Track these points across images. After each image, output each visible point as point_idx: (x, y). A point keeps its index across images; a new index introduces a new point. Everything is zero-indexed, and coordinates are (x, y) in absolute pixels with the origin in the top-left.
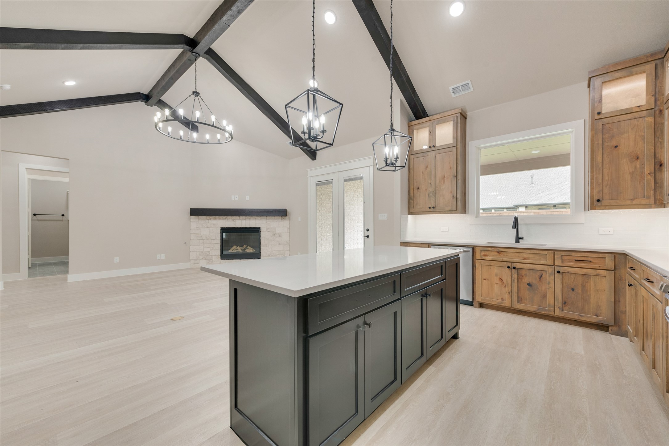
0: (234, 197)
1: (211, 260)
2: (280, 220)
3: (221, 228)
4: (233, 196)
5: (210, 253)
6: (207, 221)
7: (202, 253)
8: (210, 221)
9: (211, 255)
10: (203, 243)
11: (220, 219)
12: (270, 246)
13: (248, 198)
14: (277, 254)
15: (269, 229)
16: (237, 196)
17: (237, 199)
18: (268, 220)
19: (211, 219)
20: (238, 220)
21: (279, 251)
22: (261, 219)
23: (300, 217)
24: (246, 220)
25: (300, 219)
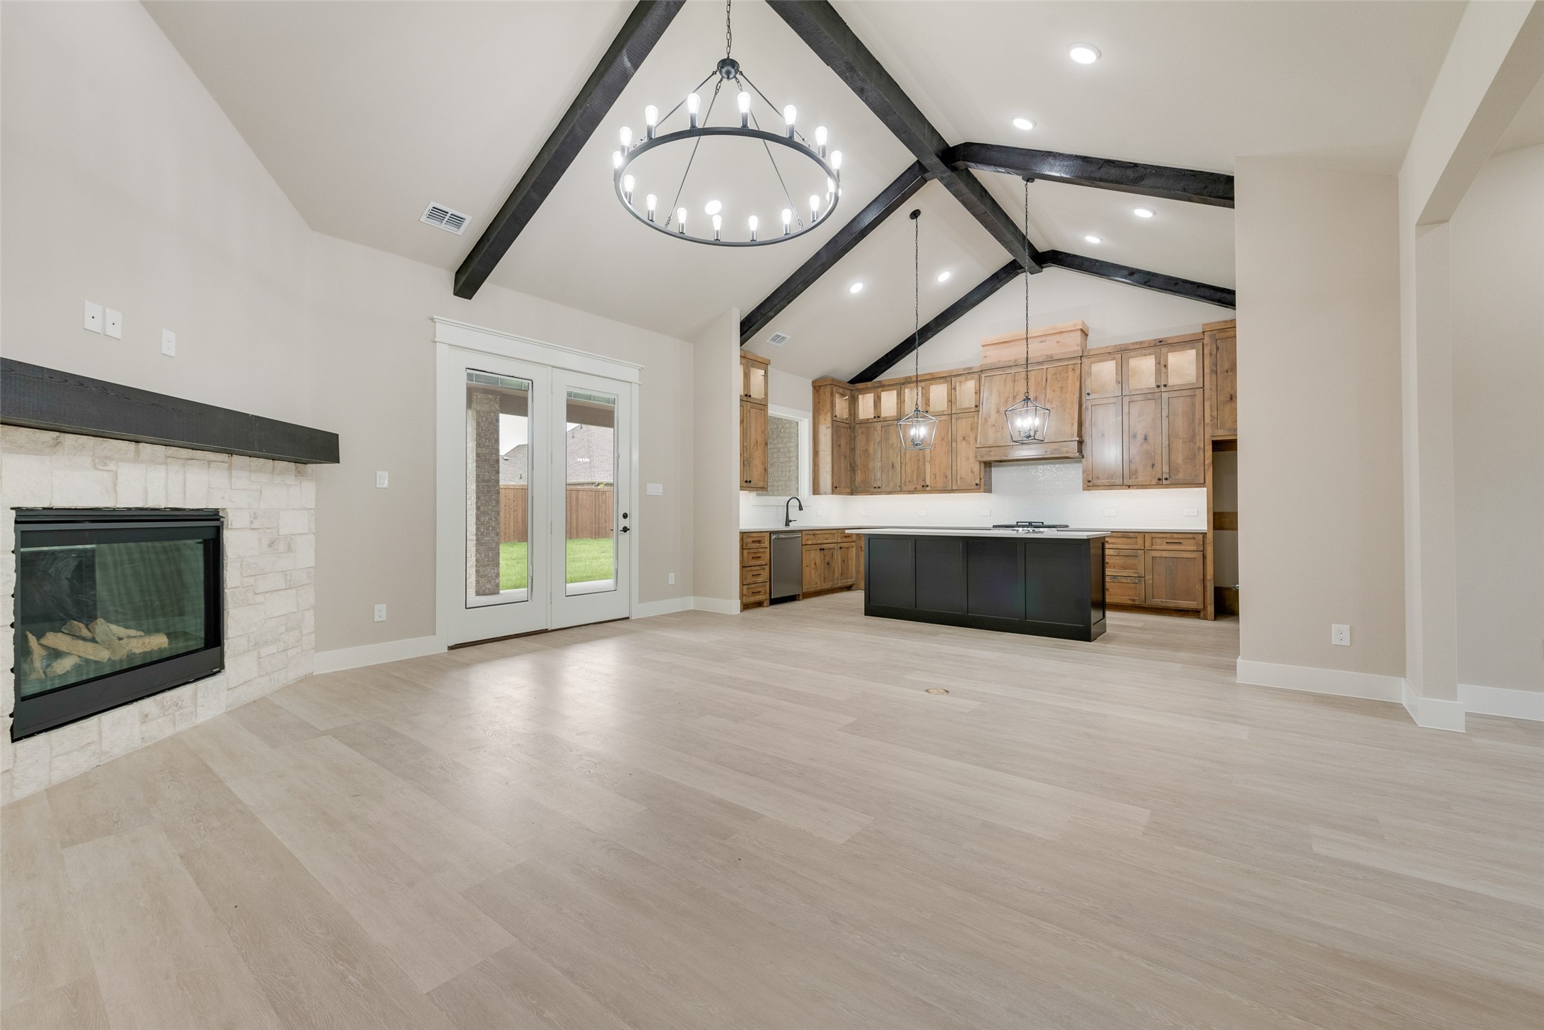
3: (16, 511)
12: (258, 598)
14: (282, 629)
15: (256, 518)
16: (113, 316)
18: (253, 476)
22: (230, 468)
23: (386, 474)
24: (166, 463)
25: (383, 480)
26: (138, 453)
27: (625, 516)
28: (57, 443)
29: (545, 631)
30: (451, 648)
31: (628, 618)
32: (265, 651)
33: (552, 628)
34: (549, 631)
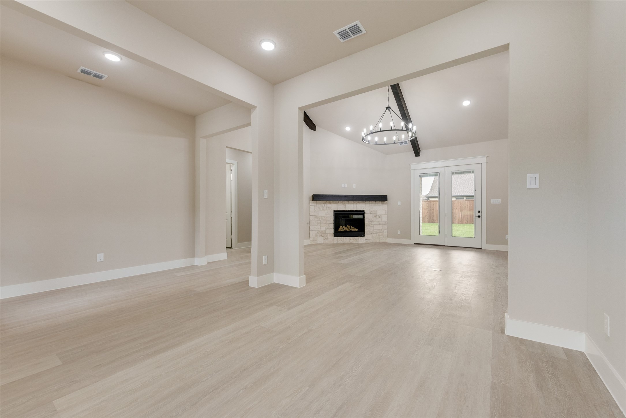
0: (345, 185)
1: (327, 238)
2: (380, 205)
3: (334, 211)
4: (343, 184)
5: (325, 232)
6: (323, 205)
7: (319, 231)
8: (326, 205)
9: (326, 233)
10: (320, 223)
11: (334, 204)
12: (372, 226)
13: (354, 186)
14: (378, 232)
15: (371, 212)
16: (346, 184)
17: (346, 187)
18: (370, 205)
19: (326, 203)
20: (347, 204)
21: (379, 230)
22: (365, 204)
23: (400, 202)
24: (353, 204)
25: (399, 203)
26: (349, 203)
27: (479, 212)
28: (338, 202)
29: (444, 246)
30: (415, 244)
31: (481, 248)
32: (374, 235)
33: (447, 245)
34: (445, 246)
